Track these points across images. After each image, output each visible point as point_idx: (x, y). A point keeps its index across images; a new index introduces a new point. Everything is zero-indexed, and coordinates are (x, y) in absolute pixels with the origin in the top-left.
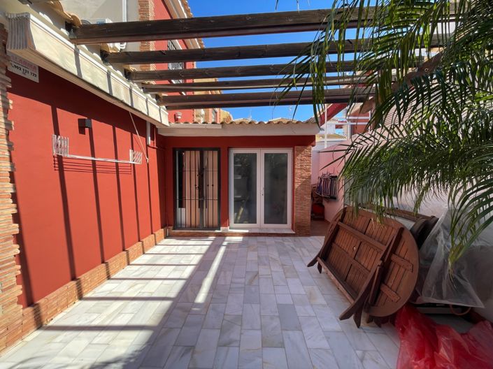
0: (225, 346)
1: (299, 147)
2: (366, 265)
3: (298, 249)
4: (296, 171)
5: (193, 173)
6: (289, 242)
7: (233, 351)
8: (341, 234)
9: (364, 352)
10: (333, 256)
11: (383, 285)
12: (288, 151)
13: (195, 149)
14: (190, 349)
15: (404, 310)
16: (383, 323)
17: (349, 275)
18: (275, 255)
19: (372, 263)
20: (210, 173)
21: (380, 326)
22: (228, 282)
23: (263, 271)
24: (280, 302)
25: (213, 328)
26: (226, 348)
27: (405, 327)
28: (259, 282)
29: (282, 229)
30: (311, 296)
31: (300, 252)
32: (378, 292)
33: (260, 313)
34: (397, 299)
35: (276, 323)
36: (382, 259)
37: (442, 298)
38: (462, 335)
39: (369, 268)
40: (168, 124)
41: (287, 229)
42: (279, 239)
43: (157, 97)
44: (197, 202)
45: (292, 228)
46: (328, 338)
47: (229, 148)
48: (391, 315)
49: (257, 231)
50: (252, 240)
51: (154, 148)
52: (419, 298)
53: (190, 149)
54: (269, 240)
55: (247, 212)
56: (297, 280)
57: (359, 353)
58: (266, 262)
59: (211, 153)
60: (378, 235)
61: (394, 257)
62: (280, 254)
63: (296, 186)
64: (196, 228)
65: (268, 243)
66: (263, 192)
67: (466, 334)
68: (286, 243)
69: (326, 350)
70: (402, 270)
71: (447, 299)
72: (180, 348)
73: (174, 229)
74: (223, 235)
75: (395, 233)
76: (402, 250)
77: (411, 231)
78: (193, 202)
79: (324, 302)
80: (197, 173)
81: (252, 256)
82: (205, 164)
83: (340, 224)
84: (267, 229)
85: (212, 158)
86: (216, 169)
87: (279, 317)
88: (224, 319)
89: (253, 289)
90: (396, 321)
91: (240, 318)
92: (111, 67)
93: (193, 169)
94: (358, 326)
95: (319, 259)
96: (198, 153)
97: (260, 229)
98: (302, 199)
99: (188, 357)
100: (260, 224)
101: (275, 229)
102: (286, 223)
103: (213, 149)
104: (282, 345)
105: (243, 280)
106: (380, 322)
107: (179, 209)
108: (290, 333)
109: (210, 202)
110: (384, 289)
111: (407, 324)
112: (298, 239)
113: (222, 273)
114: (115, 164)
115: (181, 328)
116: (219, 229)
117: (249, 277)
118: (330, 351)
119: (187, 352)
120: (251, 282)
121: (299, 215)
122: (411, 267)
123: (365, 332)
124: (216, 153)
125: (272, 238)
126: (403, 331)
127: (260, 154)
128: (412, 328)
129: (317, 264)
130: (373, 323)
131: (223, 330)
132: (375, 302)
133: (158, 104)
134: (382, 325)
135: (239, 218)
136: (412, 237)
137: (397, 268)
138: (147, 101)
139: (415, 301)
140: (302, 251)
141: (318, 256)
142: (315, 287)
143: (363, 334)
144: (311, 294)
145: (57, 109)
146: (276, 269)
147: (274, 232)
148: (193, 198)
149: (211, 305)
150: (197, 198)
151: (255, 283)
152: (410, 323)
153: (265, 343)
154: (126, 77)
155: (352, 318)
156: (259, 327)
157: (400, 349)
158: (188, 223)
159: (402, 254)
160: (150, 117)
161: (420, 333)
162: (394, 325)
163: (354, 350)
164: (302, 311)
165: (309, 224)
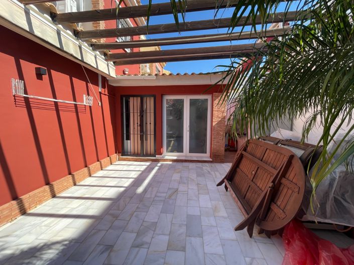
0: (137, 247)
1: (217, 94)
2: (261, 186)
3: (213, 173)
4: (214, 112)
5: (136, 114)
6: (207, 167)
7: (143, 252)
8: (244, 161)
9: (253, 259)
10: (237, 178)
11: (273, 203)
12: (208, 97)
13: (137, 96)
14: (109, 248)
15: (291, 225)
16: (273, 235)
17: (248, 194)
18: (193, 176)
19: (265, 185)
20: (148, 114)
21: (269, 238)
22: (153, 196)
23: (182, 188)
24: (190, 213)
25: (132, 232)
26: (137, 249)
27: (291, 240)
28: (176, 197)
29: (203, 157)
30: (215, 209)
31: (214, 174)
32: (268, 209)
33: (172, 221)
34: (283, 217)
35: (183, 230)
36: (273, 182)
37: (325, 217)
38: (343, 250)
39: (263, 189)
40: (115, 77)
41: (206, 157)
42: (200, 165)
43: (105, 55)
44: (139, 136)
45: (211, 157)
46: (223, 245)
47: (162, 96)
48: (279, 229)
49: (183, 158)
50: (179, 165)
51: (105, 95)
52: (305, 216)
53: (133, 96)
54: (191, 165)
55: (176, 144)
56: (207, 197)
57: (248, 259)
58: (186, 181)
59: (148, 99)
60: (272, 162)
61: (284, 181)
62: (198, 175)
63: (214, 124)
64: (138, 155)
65: (190, 167)
66: (188, 129)
67: (347, 249)
68: (204, 168)
69: (220, 256)
70: (290, 192)
71: (330, 218)
72: (102, 247)
73: (122, 156)
74: (157, 161)
75: (286, 160)
76: (291, 175)
77: (300, 158)
78: (136, 136)
79: (225, 215)
80: (139, 114)
81: (176, 176)
82: (145, 107)
83: (244, 153)
84: (191, 156)
85: (150, 103)
86: (152, 111)
87: (186, 225)
88: (142, 225)
89: (171, 202)
90: (283, 235)
91: (155, 224)
92: (60, 26)
93: (135, 111)
94: (251, 236)
95: (225, 180)
96: (139, 99)
97: (186, 156)
98: (218, 134)
99: (105, 255)
100: (186, 153)
101: (197, 157)
102: (206, 153)
103: (150, 96)
104: (184, 249)
105: (165, 195)
106: (269, 234)
107: (125, 141)
108: (193, 239)
109: (149, 136)
110: (274, 207)
111: (292, 237)
112: (213, 165)
113: (150, 188)
114: (73, 105)
115: (107, 230)
116: (155, 157)
117: (170, 192)
118: (223, 257)
119: (106, 249)
120: (170, 197)
121: (215, 147)
122: (297, 190)
123: (256, 242)
124: (152, 99)
125: (194, 163)
126: (289, 243)
127: (187, 99)
128: (297, 241)
129: (224, 184)
130: (264, 235)
131: (139, 234)
132: (265, 218)
133: (106, 60)
134: (271, 236)
135: (170, 148)
136: (301, 164)
137: (285, 190)
138: (96, 57)
139: (301, 218)
140: (215, 174)
141: (225, 178)
142: (220, 203)
143: (253, 243)
144: (216, 207)
145: (20, 60)
146: (193, 187)
147: (196, 159)
148: (136, 133)
149: (135, 214)
150: (139, 133)
151: (173, 197)
152: (295, 237)
153: (171, 247)
154: (75, 36)
155: (245, 229)
156: (168, 233)
157: (284, 259)
158: (132, 151)
159: (291, 178)
160: (99, 70)
161: (304, 246)
162: (282, 237)
163: (244, 257)
164: (206, 221)
165: (223, 154)
